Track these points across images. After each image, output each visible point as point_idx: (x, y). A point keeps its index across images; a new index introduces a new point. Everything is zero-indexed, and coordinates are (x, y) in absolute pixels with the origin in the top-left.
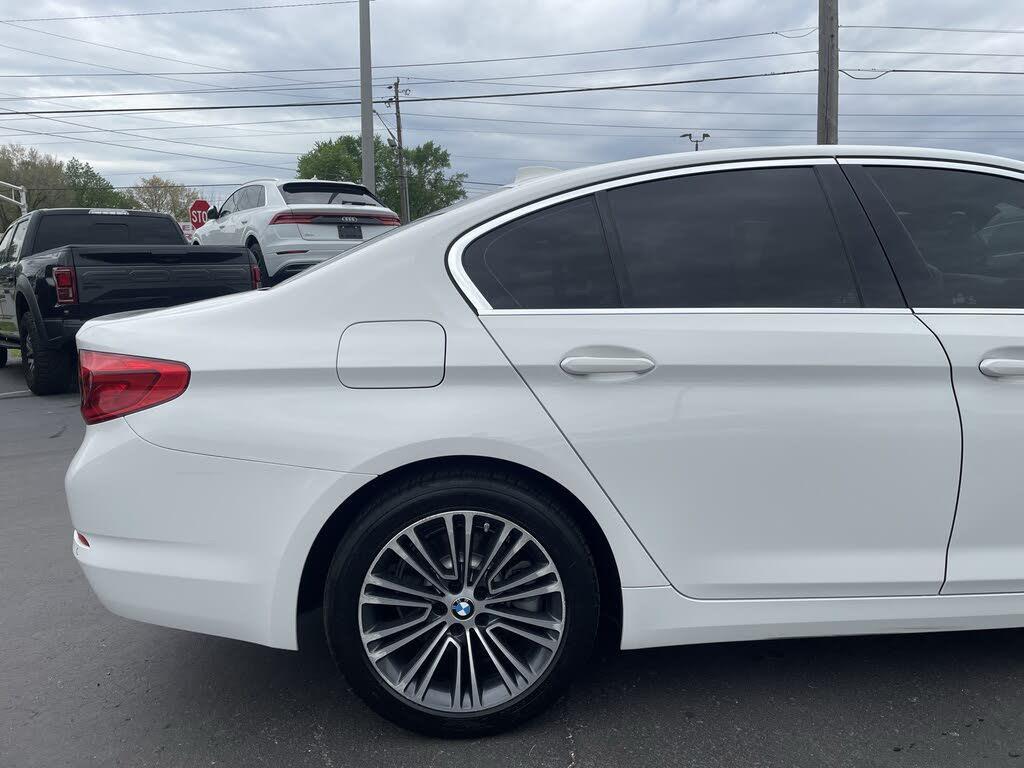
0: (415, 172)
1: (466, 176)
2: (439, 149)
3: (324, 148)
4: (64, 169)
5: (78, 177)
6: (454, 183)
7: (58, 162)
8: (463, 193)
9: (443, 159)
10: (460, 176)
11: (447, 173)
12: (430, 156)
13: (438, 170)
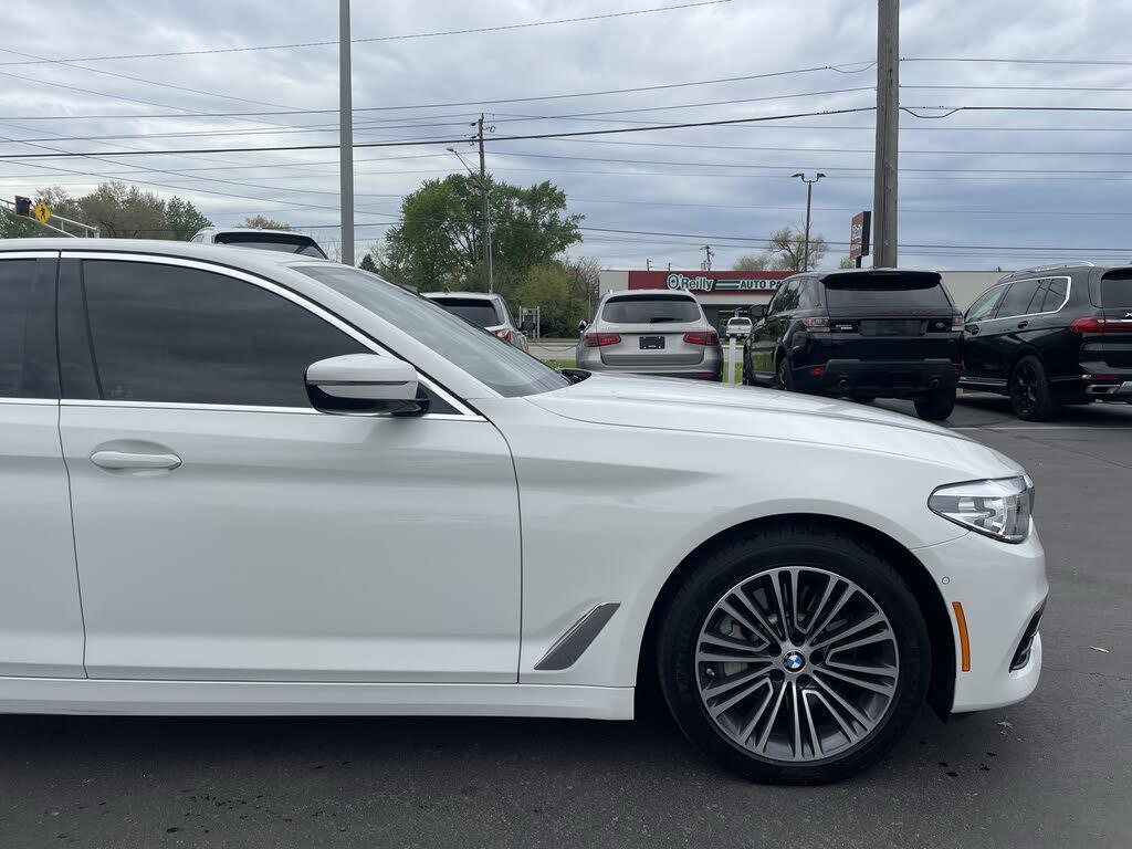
0: (528, 213)
1: (583, 217)
2: (554, 189)
3: (432, 187)
4: (166, 208)
5: (179, 215)
6: (569, 227)
7: (159, 200)
8: (578, 237)
9: (559, 200)
10: (575, 218)
11: (563, 215)
12: (545, 196)
13: (553, 212)
